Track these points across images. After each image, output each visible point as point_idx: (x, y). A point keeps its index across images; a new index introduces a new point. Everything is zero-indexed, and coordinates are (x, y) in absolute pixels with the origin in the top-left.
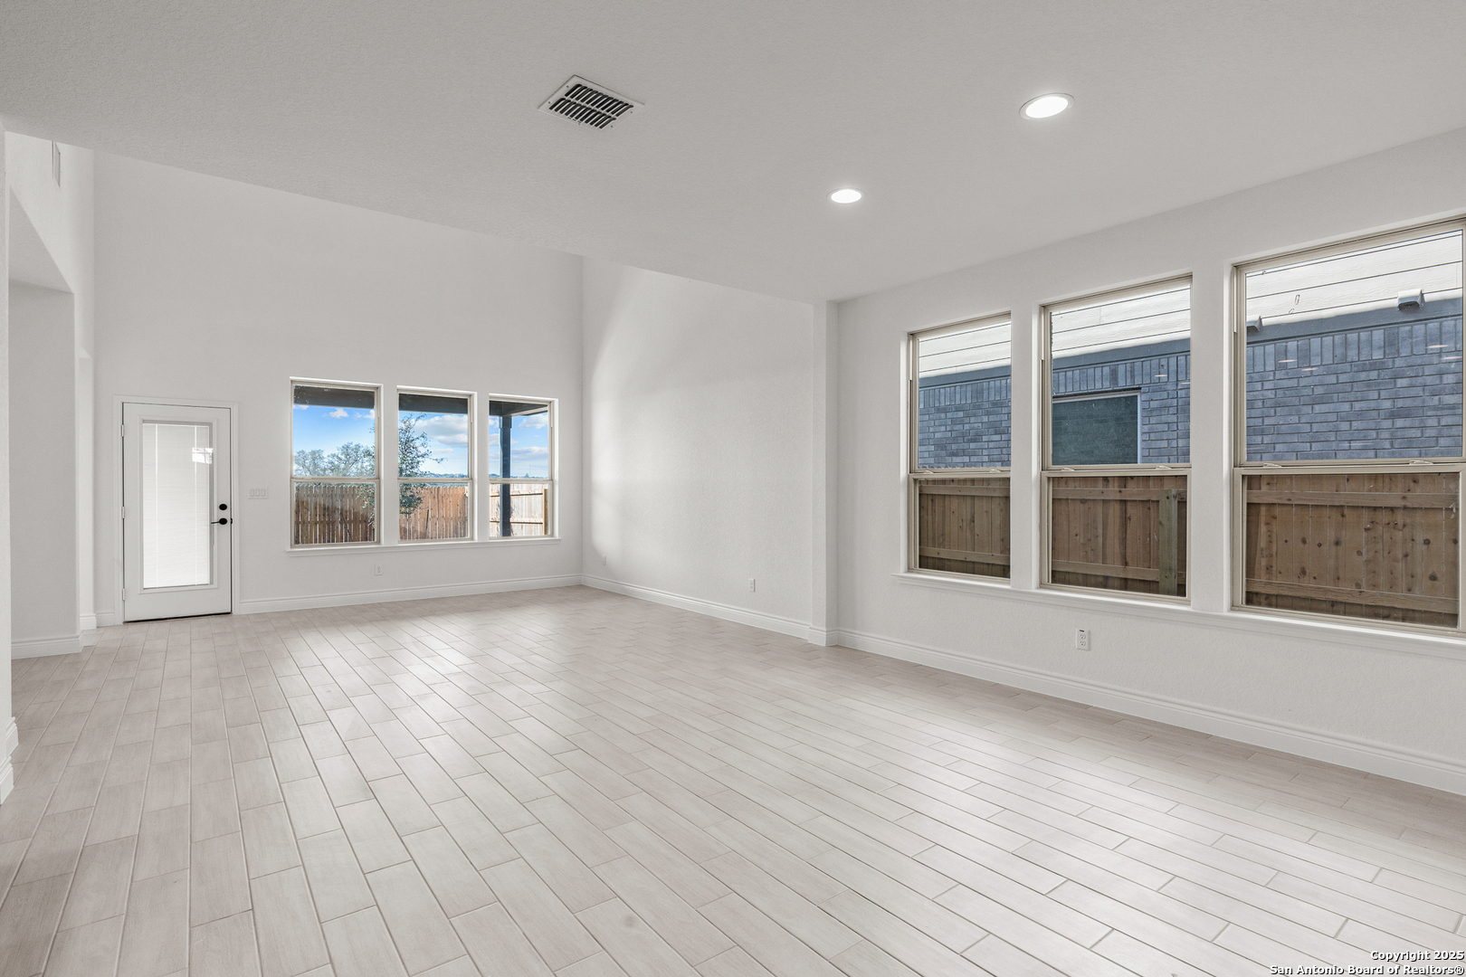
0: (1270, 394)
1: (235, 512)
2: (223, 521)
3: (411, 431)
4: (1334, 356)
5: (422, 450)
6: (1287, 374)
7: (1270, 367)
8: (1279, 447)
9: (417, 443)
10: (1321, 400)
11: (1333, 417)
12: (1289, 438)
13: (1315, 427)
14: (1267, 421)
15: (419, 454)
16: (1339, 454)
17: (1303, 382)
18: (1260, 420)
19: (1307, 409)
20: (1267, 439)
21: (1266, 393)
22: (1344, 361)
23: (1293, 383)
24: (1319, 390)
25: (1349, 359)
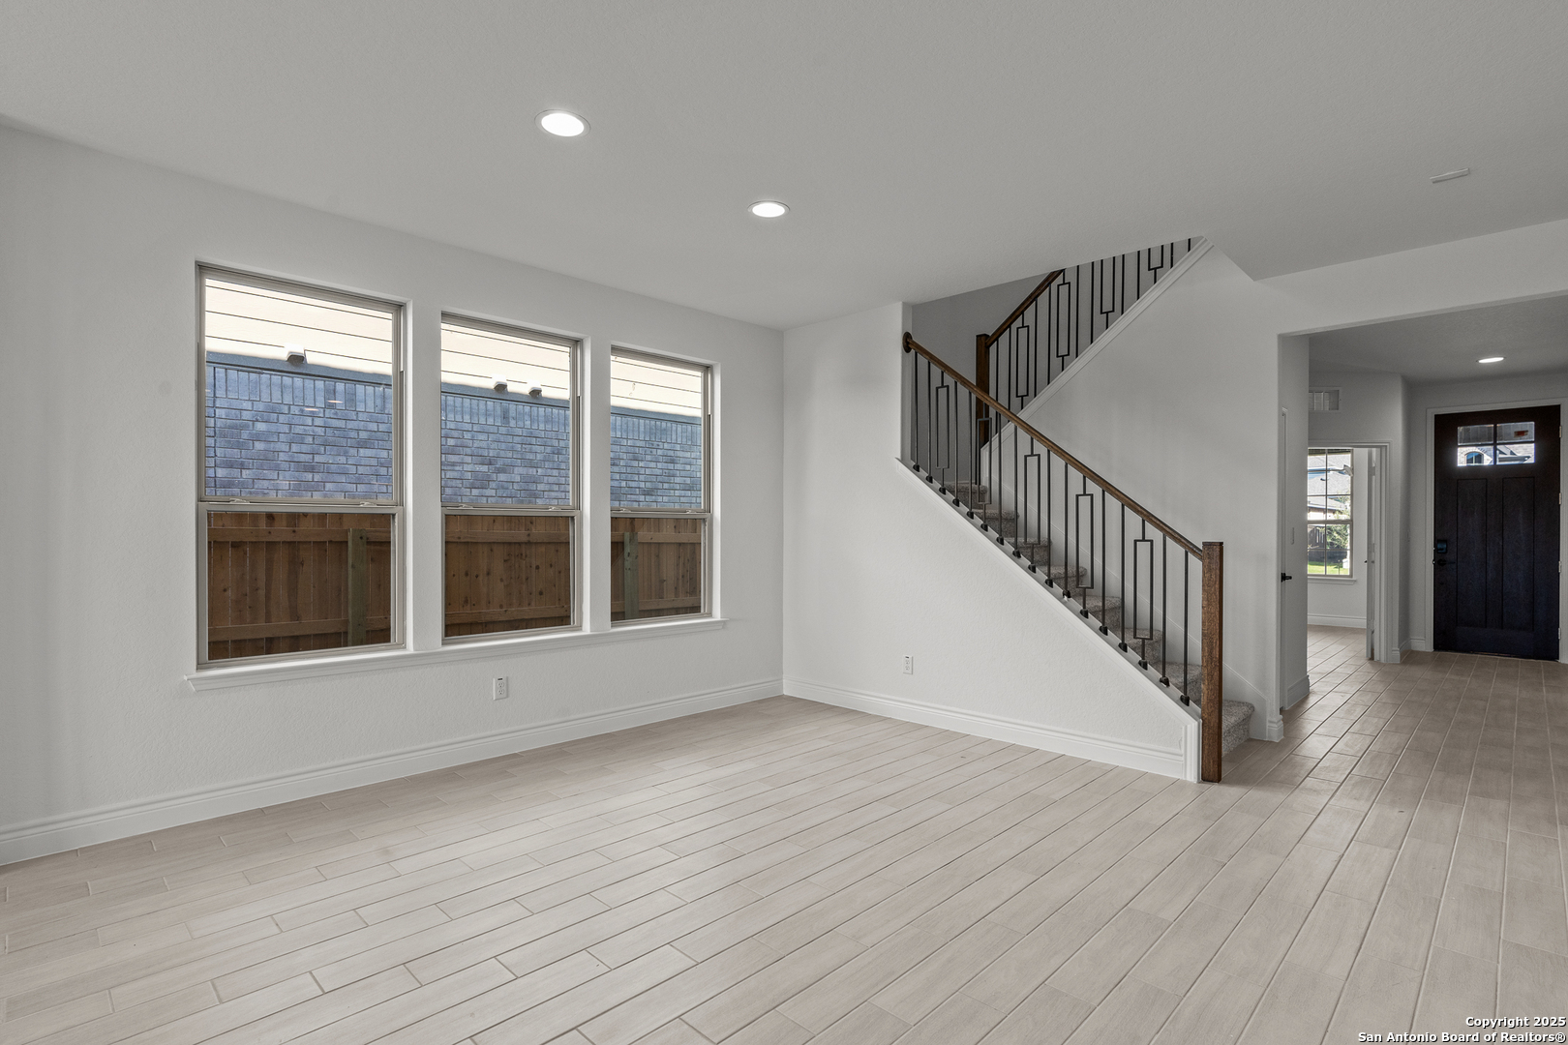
0: (320, 431)
4: (376, 406)
6: (336, 414)
7: (320, 403)
8: (329, 486)
10: (363, 444)
11: (374, 462)
12: (338, 478)
13: (361, 470)
14: (317, 458)
16: (380, 496)
17: (351, 424)
18: (311, 456)
19: (353, 451)
20: (317, 477)
21: (316, 429)
22: (382, 412)
23: (341, 424)
24: (363, 435)
25: (386, 412)
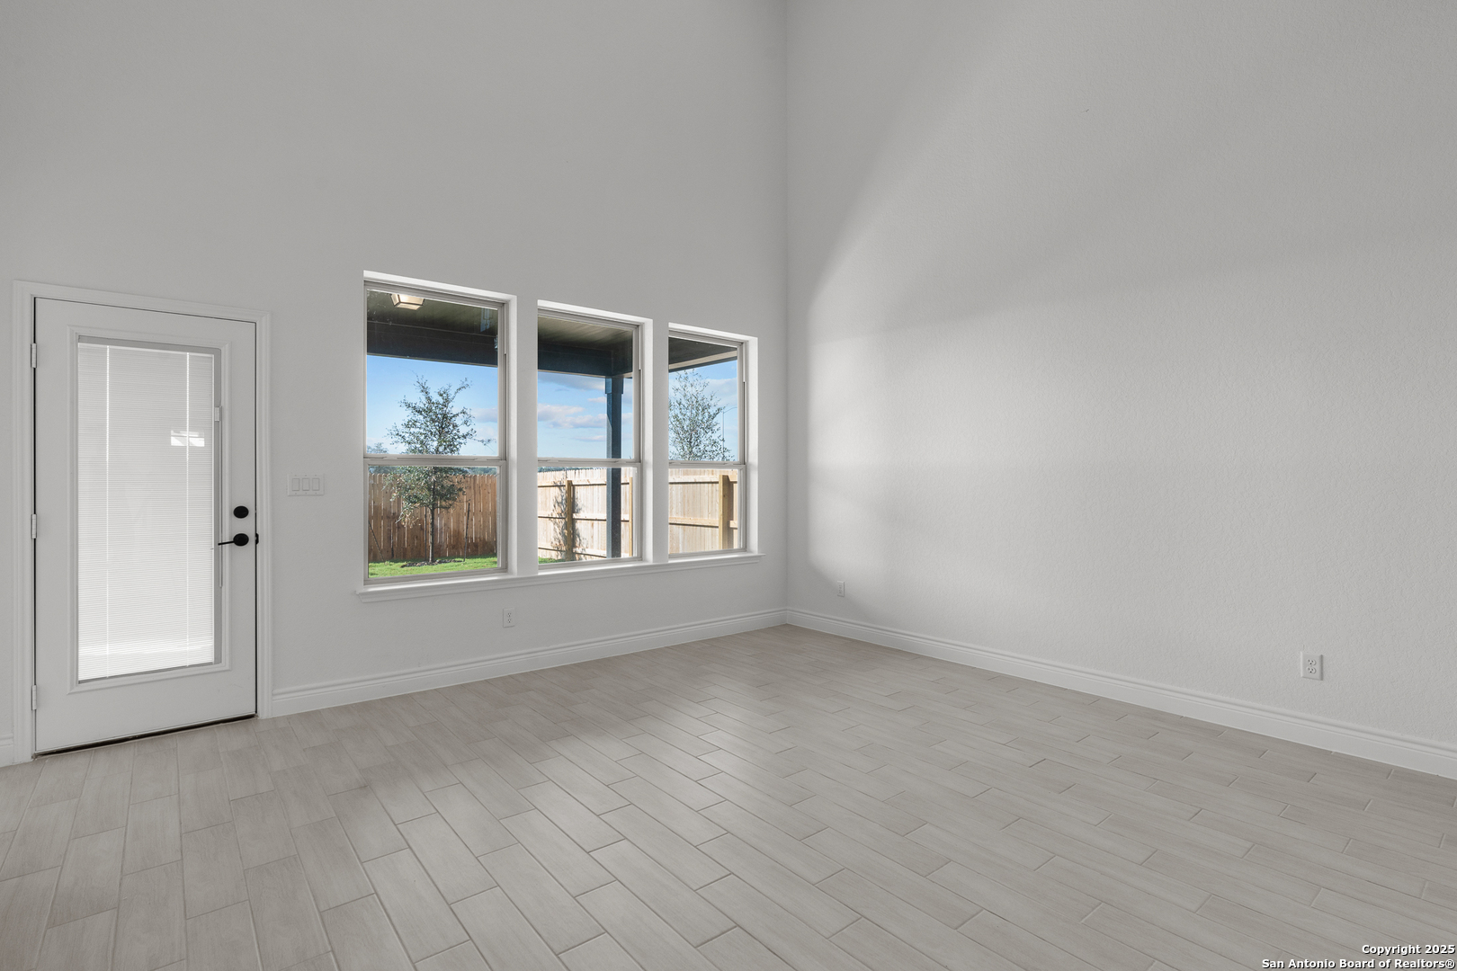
1: (263, 522)
2: (241, 540)
3: (450, 405)
5: (463, 430)
9: (458, 421)
15: (461, 434)
